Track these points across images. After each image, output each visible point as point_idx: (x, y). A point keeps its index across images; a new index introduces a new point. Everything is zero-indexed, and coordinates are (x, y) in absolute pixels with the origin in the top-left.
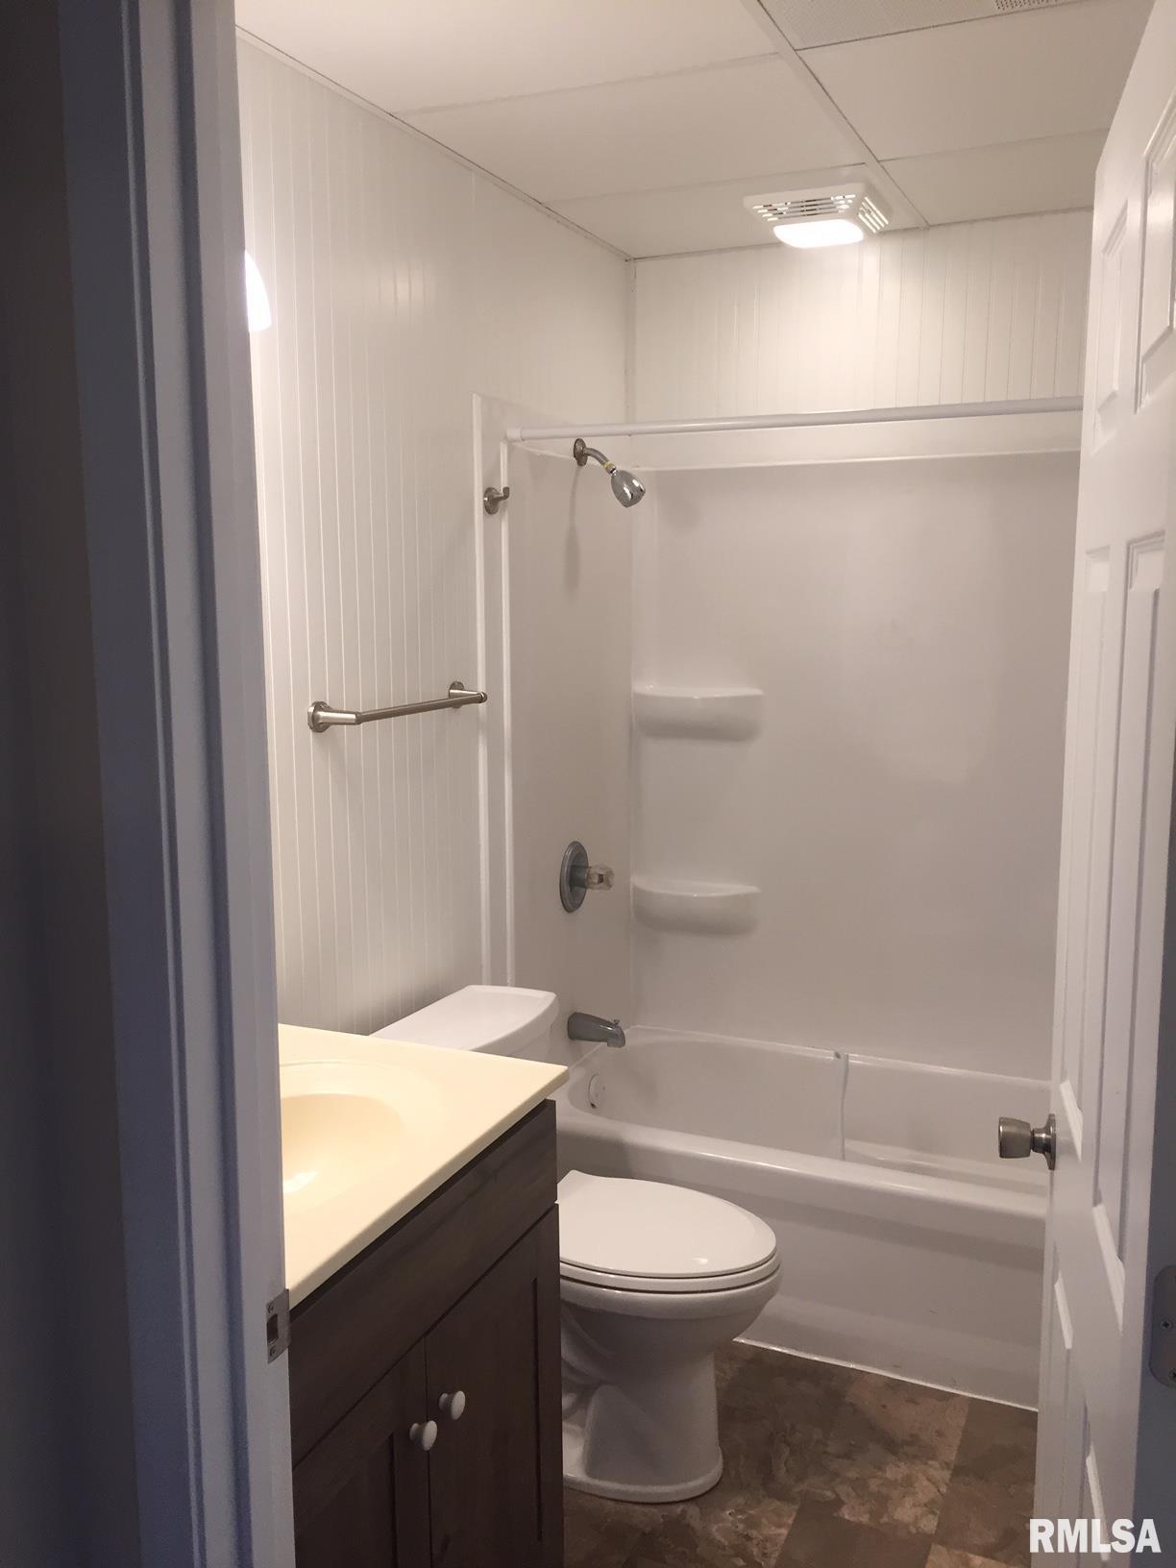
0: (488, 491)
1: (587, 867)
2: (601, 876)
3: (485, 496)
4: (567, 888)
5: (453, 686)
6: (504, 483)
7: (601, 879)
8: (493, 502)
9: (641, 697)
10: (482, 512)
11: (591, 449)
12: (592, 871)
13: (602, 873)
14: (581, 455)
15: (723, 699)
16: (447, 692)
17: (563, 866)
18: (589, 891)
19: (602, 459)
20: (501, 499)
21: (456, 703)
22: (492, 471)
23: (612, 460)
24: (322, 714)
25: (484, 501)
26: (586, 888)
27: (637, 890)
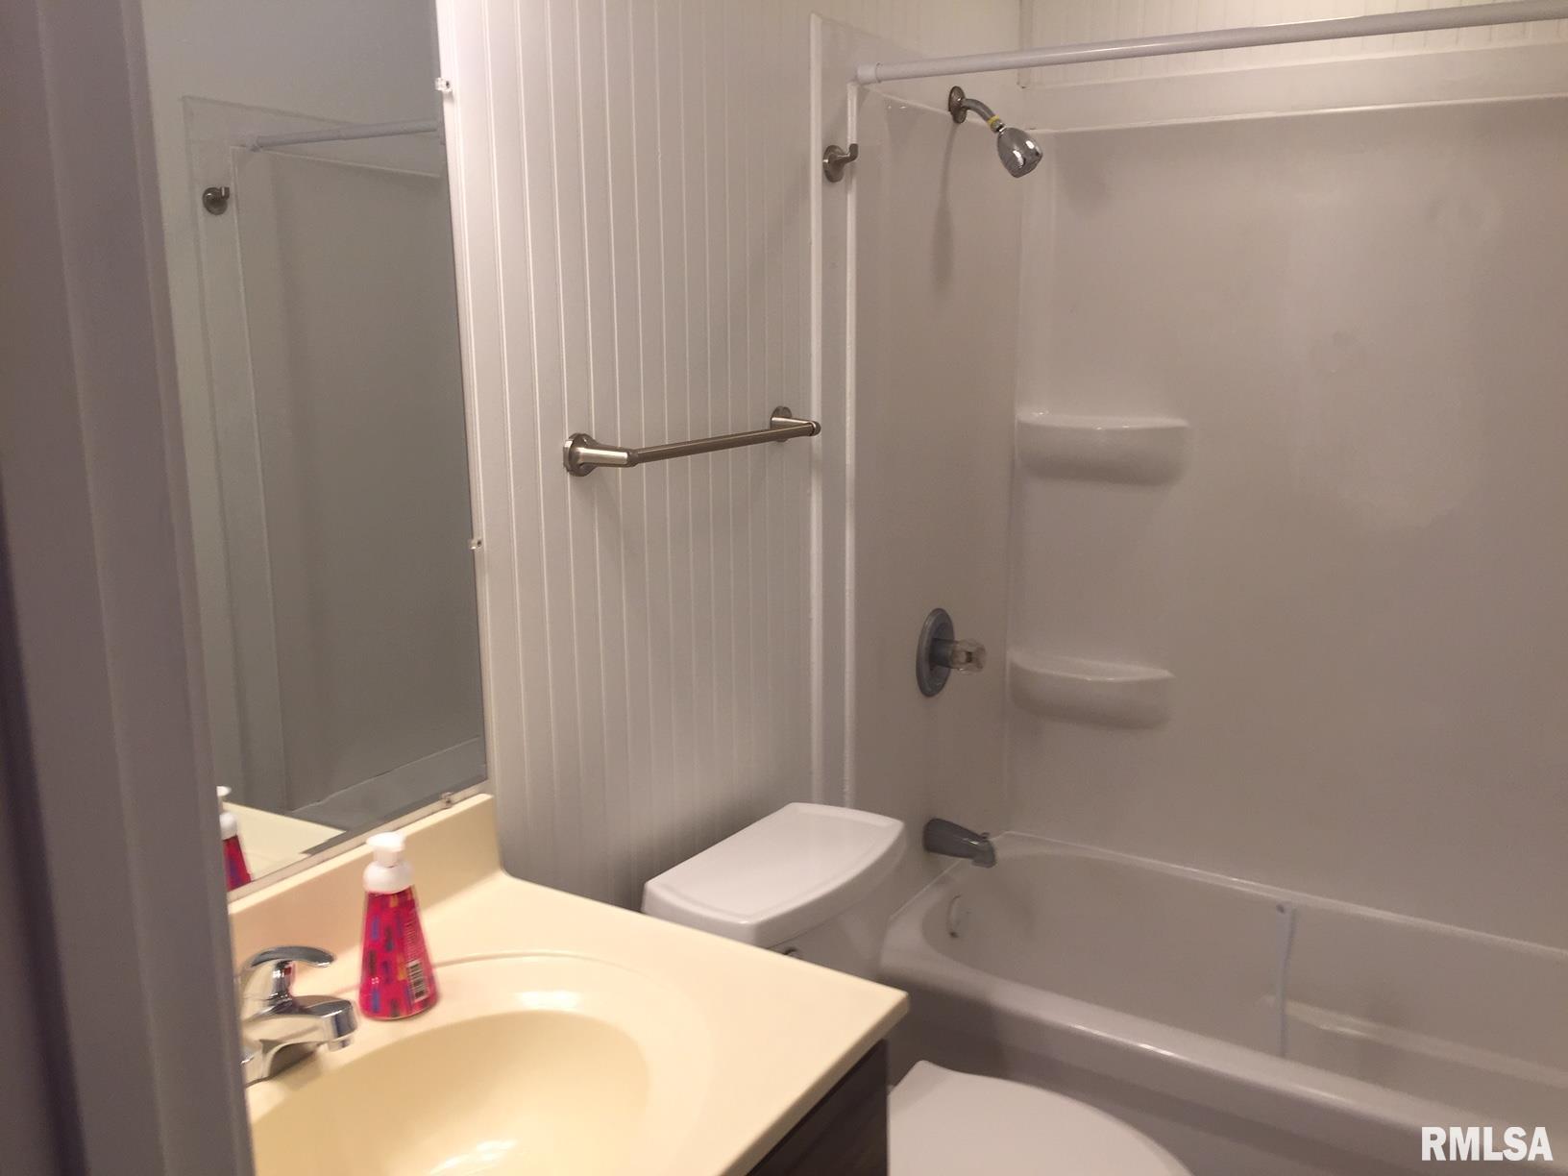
0: (829, 151)
1: (952, 641)
2: (969, 654)
3: (824, 158)
4: (926, 668)
5: (777, 412)
6: (852, 138)
7: (970, 657)
8: (836, 165)
9: (1026, 428)
10: (820, 180)
11: (973, 101)
12: (959, 647)
13: (969, 650)
14: (958, 107)
15: (1133, 433)
16: (767, 421)
17: (921, 638)
18: (953, 670)
19: (985, 113)
20: (847, 160)
21: (779, 436)
22: (835, 122)
23: (999, 114)
24: (582, 450)
25: (824, 163)
26: (949, 667)
27: (1016, 670)
